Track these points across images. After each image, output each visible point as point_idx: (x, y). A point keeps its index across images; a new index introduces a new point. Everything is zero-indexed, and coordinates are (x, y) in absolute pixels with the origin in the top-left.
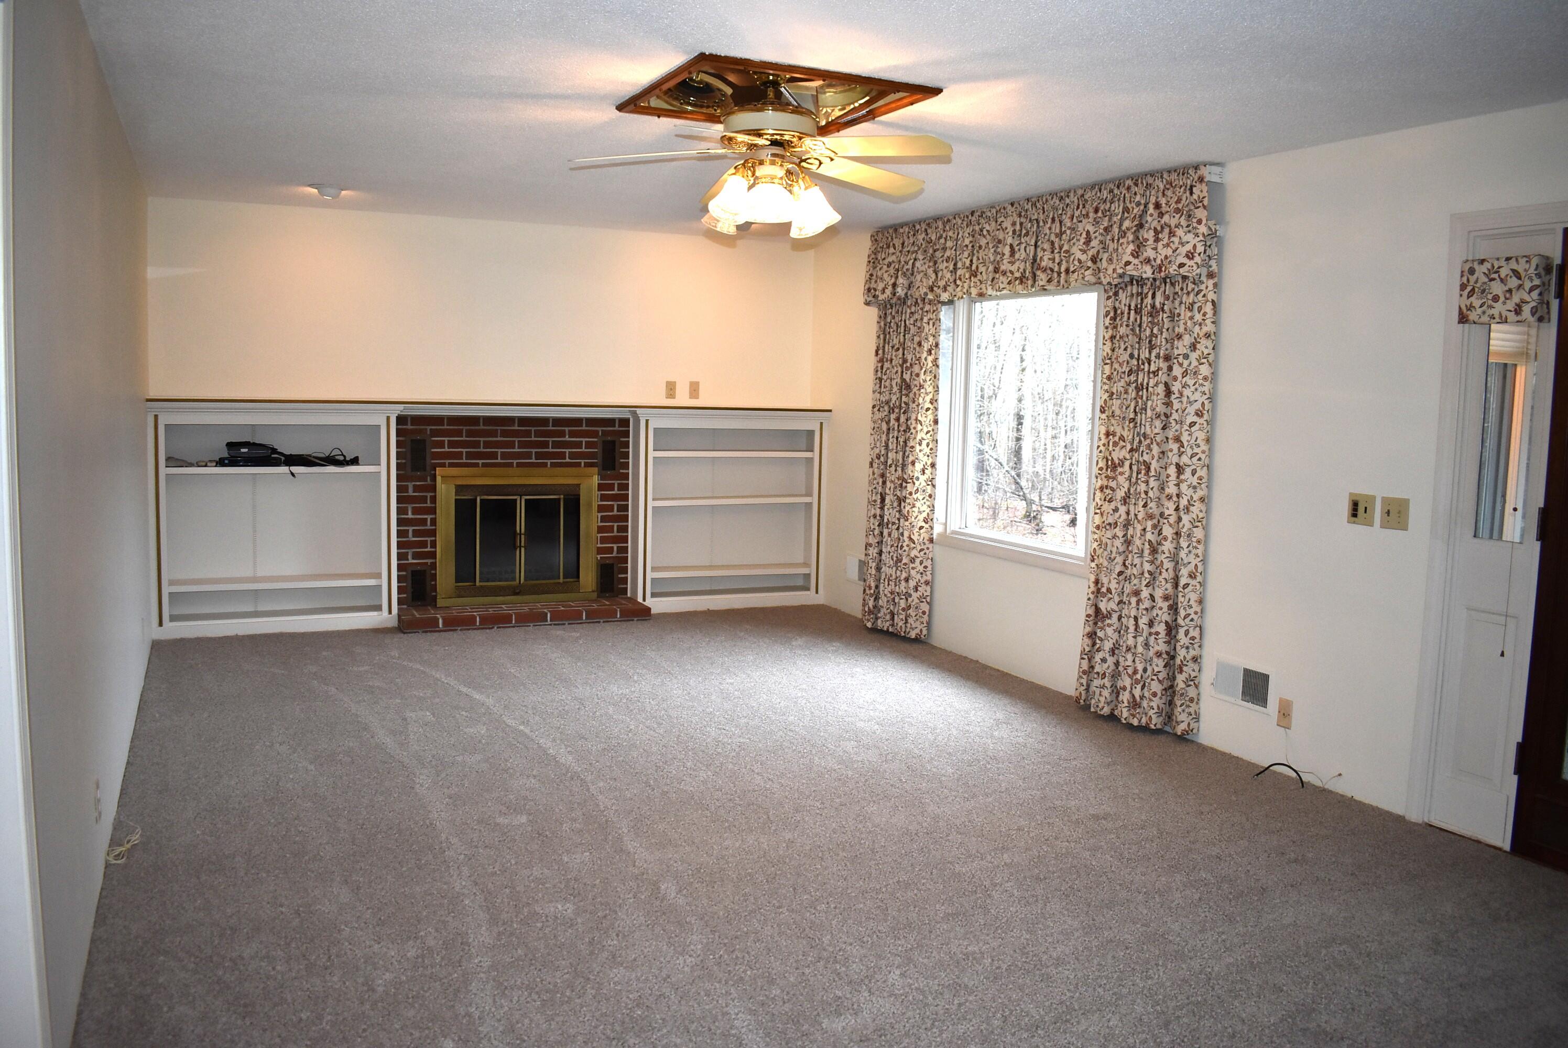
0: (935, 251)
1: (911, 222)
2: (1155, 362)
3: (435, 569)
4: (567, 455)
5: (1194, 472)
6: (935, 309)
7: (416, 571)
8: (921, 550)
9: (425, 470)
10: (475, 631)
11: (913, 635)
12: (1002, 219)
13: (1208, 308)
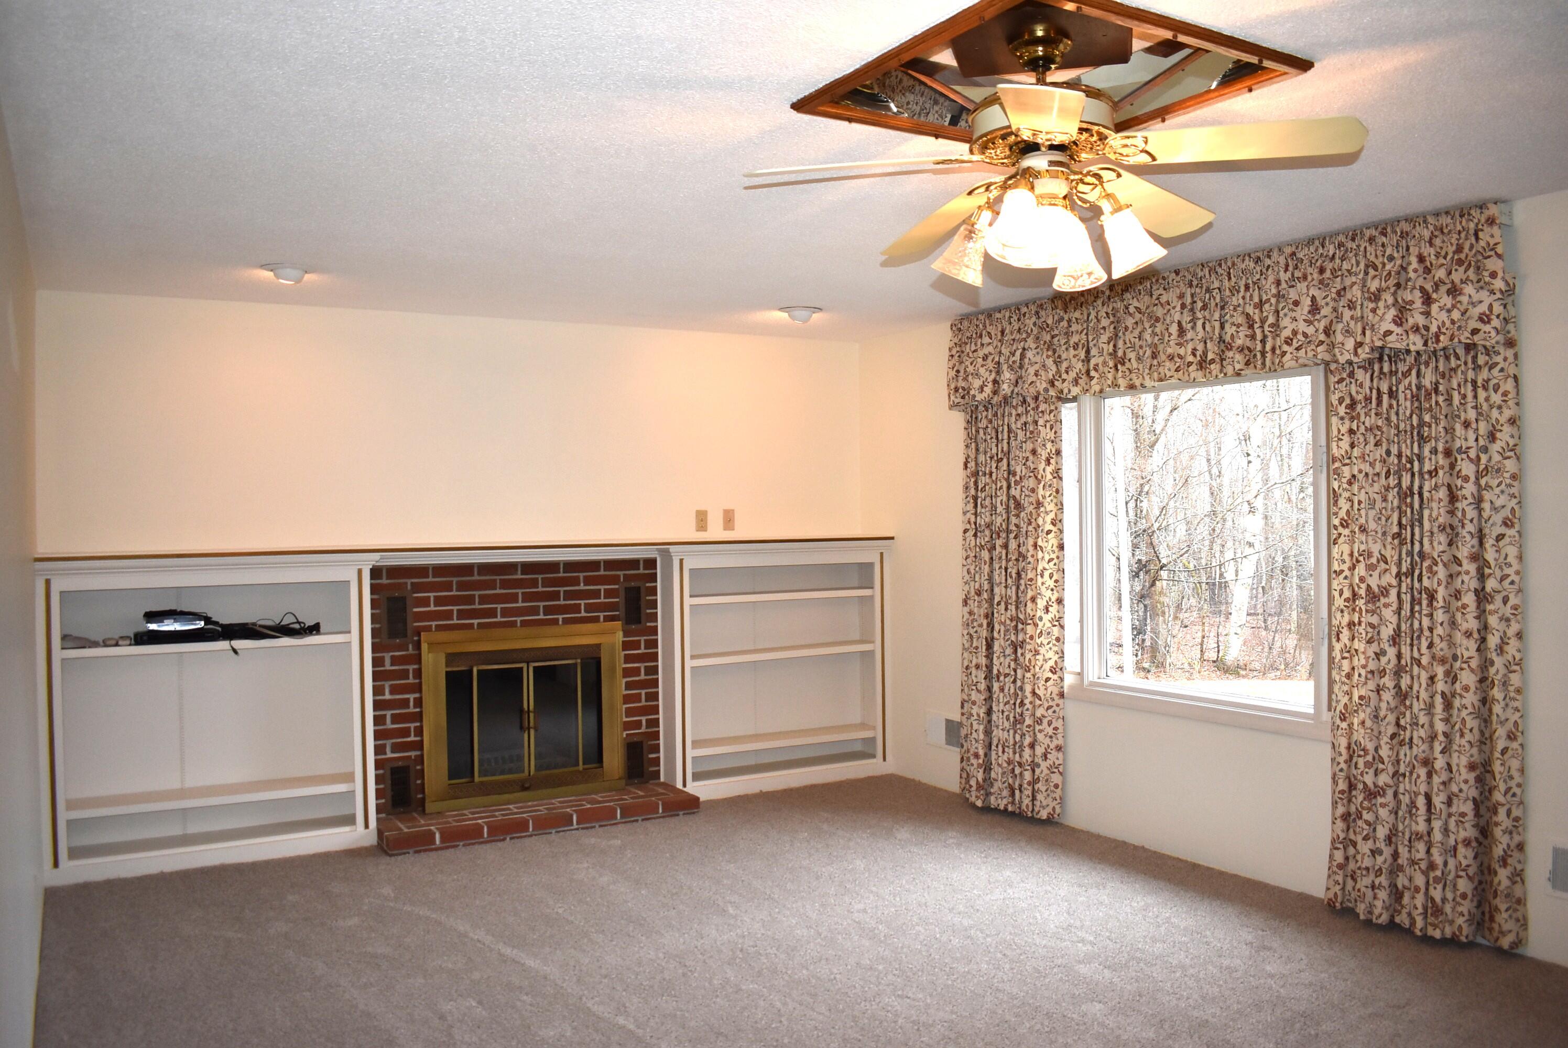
0: (1053, 337)
1: (1012, 305)
2: (1430, 459)
3: (422, 763)
4: (583, 607)
5: (1505, 600)
6: (1053, 407)
7: (397, 768)
8: (1049, 708)
9: (405, 636)
10: (484, 847)
11: (1044, 815)
12: (1161, 291)
13: (1509, 385)
